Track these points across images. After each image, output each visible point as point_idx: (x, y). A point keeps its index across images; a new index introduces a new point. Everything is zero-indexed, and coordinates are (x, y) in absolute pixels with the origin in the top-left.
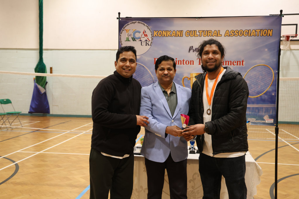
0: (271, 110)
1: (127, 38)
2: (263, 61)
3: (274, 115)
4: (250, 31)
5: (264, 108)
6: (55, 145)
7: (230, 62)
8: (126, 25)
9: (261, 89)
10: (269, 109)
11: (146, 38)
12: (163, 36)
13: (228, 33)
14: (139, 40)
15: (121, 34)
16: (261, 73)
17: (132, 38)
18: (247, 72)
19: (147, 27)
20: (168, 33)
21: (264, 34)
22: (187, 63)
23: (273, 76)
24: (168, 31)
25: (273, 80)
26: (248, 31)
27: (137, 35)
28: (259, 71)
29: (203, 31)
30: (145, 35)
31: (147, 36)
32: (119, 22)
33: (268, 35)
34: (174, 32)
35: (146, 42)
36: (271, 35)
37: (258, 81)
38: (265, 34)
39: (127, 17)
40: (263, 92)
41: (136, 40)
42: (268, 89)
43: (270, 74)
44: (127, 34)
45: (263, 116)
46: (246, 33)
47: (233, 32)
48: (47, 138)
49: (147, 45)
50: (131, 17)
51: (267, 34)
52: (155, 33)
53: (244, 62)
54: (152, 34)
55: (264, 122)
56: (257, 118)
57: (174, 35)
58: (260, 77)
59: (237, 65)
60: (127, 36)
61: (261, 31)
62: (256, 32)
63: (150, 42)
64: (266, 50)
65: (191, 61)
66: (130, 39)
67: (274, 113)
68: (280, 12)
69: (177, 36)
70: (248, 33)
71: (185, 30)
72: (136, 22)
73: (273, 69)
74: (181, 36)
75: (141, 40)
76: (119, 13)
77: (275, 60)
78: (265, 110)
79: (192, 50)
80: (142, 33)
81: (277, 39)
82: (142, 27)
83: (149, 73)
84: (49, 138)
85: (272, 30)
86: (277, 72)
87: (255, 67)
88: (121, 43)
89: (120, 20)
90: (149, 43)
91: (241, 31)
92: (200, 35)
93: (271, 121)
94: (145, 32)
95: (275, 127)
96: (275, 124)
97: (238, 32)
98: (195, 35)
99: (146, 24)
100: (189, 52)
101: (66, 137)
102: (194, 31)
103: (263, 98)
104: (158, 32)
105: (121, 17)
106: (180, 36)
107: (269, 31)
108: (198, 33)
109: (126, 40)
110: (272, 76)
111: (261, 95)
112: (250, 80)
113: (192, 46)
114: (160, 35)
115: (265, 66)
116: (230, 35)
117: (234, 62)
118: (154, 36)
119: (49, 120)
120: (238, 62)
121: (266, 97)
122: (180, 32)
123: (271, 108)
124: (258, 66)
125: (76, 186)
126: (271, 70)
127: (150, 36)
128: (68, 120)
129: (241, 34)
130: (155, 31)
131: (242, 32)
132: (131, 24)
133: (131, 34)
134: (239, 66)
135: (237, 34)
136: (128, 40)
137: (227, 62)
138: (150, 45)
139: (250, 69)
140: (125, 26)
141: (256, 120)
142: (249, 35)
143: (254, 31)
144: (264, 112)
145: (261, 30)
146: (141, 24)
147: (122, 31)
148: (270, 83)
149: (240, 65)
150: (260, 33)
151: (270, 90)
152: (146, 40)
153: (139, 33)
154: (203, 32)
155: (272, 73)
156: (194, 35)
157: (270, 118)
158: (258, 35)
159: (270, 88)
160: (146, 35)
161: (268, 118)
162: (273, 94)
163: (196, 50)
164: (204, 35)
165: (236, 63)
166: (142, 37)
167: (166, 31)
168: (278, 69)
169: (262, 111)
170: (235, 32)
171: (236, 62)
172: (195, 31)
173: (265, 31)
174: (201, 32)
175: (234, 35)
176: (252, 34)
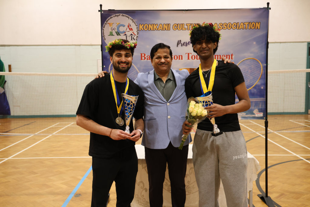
0: (261, 104)
1: (110, 32)
2: (252, 55)
3: (263, 109)
4: (238, 24)
5: (254, 102)
6: (24, 149)
7: (219, 57)
8: (109, 18)
9: (250, 83)
10: (258, 102)
11: (131, 32)
12: (149, 29)
14: (124, 34)
15: (104, 28)
16: (249, 66)
17: (116, 32)
19: (132, 20)
20: (155, 27)
21: (252, 27)
22: (176, 59)
23: (262, 69)
24: (154, 25)
25: (262, 74)
27: (122, 29)
28: (248, 65)
29: (191, 24)
30: (129, 29)
31: (132, 30)
32: (102, 15)
33: (256, 28)
34: (161, 25)
35: (132, 37)
36: (259, 28)
37: (247, 74)
39: (109, 10)
40: (252, 86)
41: (120, 34)
42: (257, 82)
43: (259, 67)
44: (110, 28)
45: (253, 110)
46: (235, 26)
47: (222, 25)
48: (13, 143)
49: (133, 39)
50: (114, 10)
52: (141, 27)
53: (233, 56)
54: (137, 28)
55: (254, 116)
56: (247, 112)
57: (161, 28)
58: (249, 71)
60: (110, 31)
61: (249, 24)
62: (245, 25)
63: (136, 36)
64: (255, 43)
65: (179, 56)
66: (114, 33)
67: (264, 107)
68: (267, 5)
69: (164, 29)
70: (237, 26)
71: (172, 23)
72: (120, 15)
73: (262, 63)
74: (169, 29)
75: (125, 35)
76: (101, 6)
77: (263, 53)
78: (254, 104)
79: (180, 45)
80: (126, 27)
81: (265, 32)
82: (126, 21)
83: (136, 70)
84: (16, 142)
85: (259, 23)
86: (265, 65)
87: (244, 61)
88: (104, 38)
89: (103, 12)
90: (135, 38)
91: (229, 24)
92: (188, 28)
93: (261, 114)
94: (130, 25)
95: (265, 120)
96: (265, 118)
97: (226, 25)
99: (130, 18)
100: (177, 46)
101: (34, 140)
102: (181, 25)
103: (252, 92)
104: (144, 25)
105: (103, 9)
106: (167, 29)
107: (257, 23)
108: (186, 27)
109: (109, 35)
110: (260, 70)
111: (250, 88)
113: (180, 40)
114: (146, 28)
115: (253, 60)
117: (223, 56)
118: (140, 30)
119: (10, 122)
120: (227, 56)
121: (255, 90)
122: (167, 25)
123: (260, 101)
124: (247, 59)
125: (58, 194)
126: (259, 64)
127: (135, 30)
128: (32, 121)
129: (229, 27)
130: (140, 25)
131: (231, 25)
132: (114, 17)
133: (114, 28)
135: (226, 27)
136: (111, 34)
137: (217, 57)
138: (135, 39)
139: (239, 62)
140: (107, 19)
141: (246, 114)
142: (238, 28)
143: (242, 24)
144: (253, 106)
145: (249, 23)
146: (125, 17)
147: (105, 25)
148: (259, 77)
150: (249, 26)
151: (259, 83)
152: (132, 35)
153: (124, 27)
154: (191, 25)
155: (261, 66)
156: (182, 28)
157: (259, 112)
158: (246, 28)
159: (258, 82)
160: (131, 28)
161: (257, 112)
162: (262, 88)
163: (184, 44)
165: (226, 57)
166: (127, 31)
167: (152, 25)
168: (267, 62)
169: (252, 105)
170: (224, 25)
172: (183, 25)
173: (253, 24)
174: (188, 25)
175: (223, 28)
176: (240, 27)
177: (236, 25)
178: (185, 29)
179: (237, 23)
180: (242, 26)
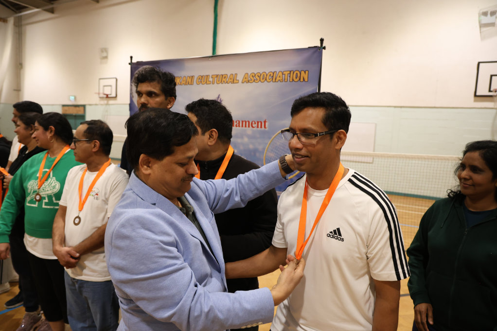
4: (275, 74)
7: (247, 123)
13: (247, 77)
18: (271, 139)
21: (294, 78)
26: (273, 74)
29: (217, 75)
32: (131, 69)
33: (302, 80)
34: (184, 79)
36: (306, 80)
38: (296, 78)
39: (138, 62)
46: (270, 77)
47: (254, 76)
50: (142, 62)
51: (300, 79)
53: (267, 123)
57: (184, 82)
59: (258, 127)
61: (290, 74)
68: (319, 42)
69: (187, 83)
70: (273, 77)
71: (196, 74)
74: (192, 83)
76: (131, 57)
81: (316, 87)
85: (307, 72)
88: (133, 95)
89: (132, 65)
91: (264, 73)
92: (213, 82)
97: (259, 75)
98: (208, 82)
102: (206, 77)
105: (133, 61)
106: (190, 83)
107: (303, 72)
108: (211, 79)
112: (276, 153)
116: (250, 81)
117: (254, 123)
120: (258, 122)
122: (191, 77)
129: (263, 79)
131: (265, 76)
134: (259, 129)
135: (258, 78)
137: (244, 123)
139: (276, 134)
142: (274, 80)
143: (281, 74)
145: (290, 72)
149: (261, 127)
150: (290, 77)
154: (217, 77)
156: (206, 82)
158: (286, 80)
164: (218, 82)
165: (256, 125)
170: (256, 76)
171: (255, 123)
172: (208, 76)
173: (297, 74)
174: (214, 77)
175: (254, 80)
176: (278, 79)
177: (272, 75)
178: (210, 83)
179: (274, 72)
180: (280, 77)
